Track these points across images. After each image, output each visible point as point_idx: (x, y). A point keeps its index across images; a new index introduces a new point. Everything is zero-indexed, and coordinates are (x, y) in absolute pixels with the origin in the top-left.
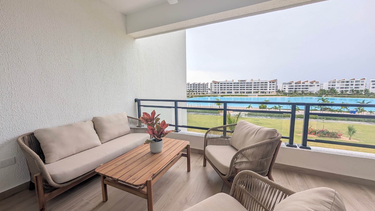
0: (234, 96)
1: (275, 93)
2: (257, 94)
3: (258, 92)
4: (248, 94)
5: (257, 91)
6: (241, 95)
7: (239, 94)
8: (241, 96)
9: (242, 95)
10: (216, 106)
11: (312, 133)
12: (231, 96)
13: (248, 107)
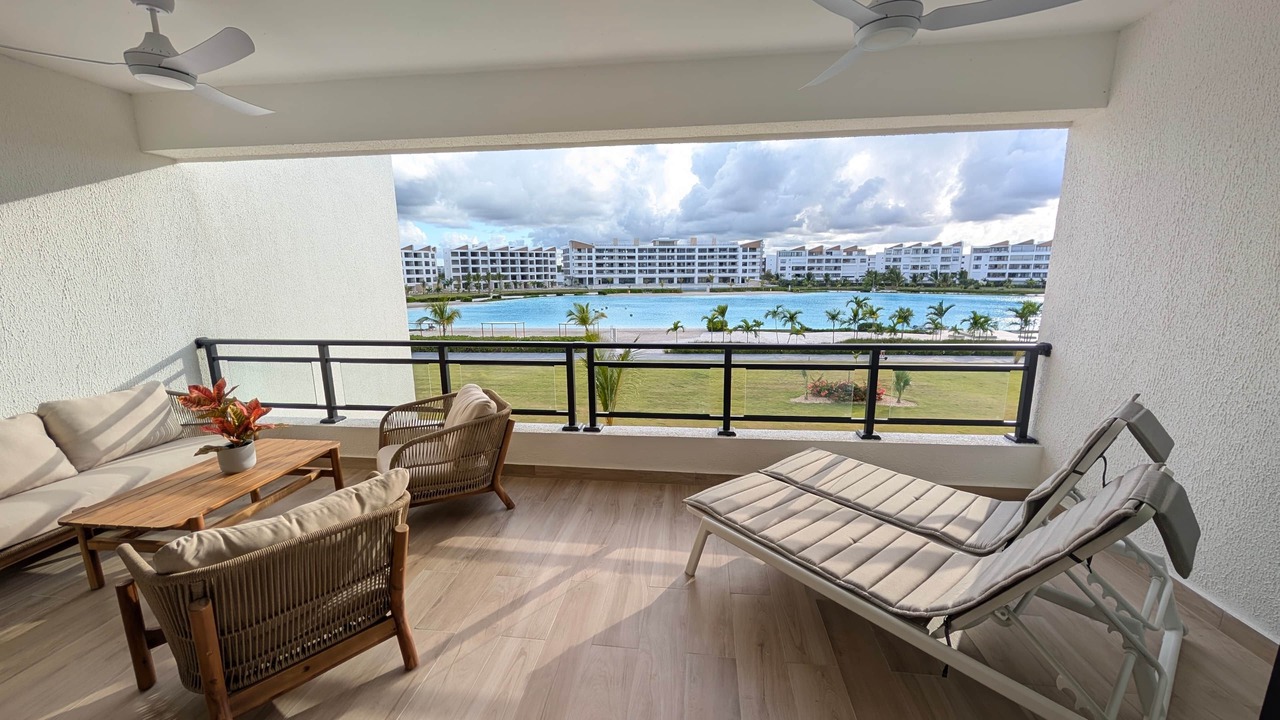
0: (640, 291)
1: (756, 282)
2: (708, 286)
3: (712, 278)
4: (684, 286)
5: (707, 275)
6: (660, 287)
7: (657, 286)
8: (663, 291)
9: (664, 287)
10: (574, 327)
11: (822, 394)
12: (633, 291)
13: (672, 327)
